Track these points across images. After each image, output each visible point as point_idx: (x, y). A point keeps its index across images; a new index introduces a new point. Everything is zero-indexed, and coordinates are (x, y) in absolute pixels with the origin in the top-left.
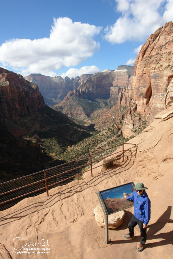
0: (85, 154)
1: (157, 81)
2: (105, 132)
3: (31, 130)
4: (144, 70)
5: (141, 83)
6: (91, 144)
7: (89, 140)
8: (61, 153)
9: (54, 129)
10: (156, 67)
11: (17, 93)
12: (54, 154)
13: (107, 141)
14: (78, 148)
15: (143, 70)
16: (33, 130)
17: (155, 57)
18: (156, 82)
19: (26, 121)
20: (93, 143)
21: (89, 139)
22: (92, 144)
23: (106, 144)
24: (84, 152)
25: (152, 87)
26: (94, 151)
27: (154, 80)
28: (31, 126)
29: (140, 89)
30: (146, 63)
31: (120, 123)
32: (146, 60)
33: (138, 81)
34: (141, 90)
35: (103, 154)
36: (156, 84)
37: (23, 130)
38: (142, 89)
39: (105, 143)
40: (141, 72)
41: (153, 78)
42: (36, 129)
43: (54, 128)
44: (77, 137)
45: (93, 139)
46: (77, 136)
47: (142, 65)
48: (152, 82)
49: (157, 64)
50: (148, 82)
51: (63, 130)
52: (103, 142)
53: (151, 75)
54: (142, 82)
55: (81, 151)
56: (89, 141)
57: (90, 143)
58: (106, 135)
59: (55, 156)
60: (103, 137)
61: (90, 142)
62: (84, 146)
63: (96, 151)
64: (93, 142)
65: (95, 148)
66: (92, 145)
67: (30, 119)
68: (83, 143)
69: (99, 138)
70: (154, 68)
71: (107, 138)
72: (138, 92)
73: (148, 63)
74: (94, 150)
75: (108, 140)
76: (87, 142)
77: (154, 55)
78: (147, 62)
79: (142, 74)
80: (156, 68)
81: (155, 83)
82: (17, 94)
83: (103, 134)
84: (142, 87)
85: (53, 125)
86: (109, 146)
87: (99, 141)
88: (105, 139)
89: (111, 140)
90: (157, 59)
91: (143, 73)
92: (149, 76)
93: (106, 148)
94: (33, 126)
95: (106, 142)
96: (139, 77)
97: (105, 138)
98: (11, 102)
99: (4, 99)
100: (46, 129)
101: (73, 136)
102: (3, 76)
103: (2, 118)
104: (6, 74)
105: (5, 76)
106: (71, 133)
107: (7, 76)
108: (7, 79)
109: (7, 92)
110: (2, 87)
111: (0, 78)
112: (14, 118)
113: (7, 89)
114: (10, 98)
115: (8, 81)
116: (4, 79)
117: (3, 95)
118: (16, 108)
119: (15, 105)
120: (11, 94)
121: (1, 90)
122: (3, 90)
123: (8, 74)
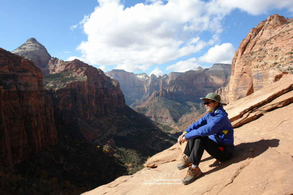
1: (260, 82)
3: (106, 133)
4: (244, 69)
5: (241, 84)
9: (134, 134)
10: (259, 65)
11: (95, 89)
15: (243, 68)
16: (108, 134)
17: (258, 53)
18: (259, 83)
19: (101, 122)
25: (254, 89)
27: (256, 80)
29: (238, 90)
30: (247, 60)
32: (246, 57)
33: (236, 81)
34: (240, 92)
36: (259, 85)
37: (97, 132)
38: (241, 91)
40: (240, 71)
41: (255, 78)
42: (112, 132)
43: (133, 133)
44: (160, 146)
46: (160, 144)
47: (241, 63)
48: (253, 83)
49: (260, 61)
50: (249, 82)
51: (144, 135)
53: (253, 74)
54: (241, 83)
67: (106, 120)
70: (256, 67)
72: (236, 94)
73: (249, 61)
77: (256, 51)
78: (247, 59)
79: (242, 74)
80: (259, 66)
81: (258, 84)
82: (95, 91)
84: (241, 88)
85: (133, 129)
90: (259, 55)
91: (243, 71)
92: (250, 76)
94: (109, 128)
96: (237, 77)
98: (87, 100)
99: (80, 96)
100: (124, 133)
101: (155, 145)
102: (82, 70)
103: (75, 117)
104: (85, 69)
105: (84, 70)
106: (153, 140)
107: (87, 70)
108: (86, 73)
109: (84, 88)
110: (79, 82)
111: (78, 73)
112: (89, 117)
113: (84, 85)
114: (87, 95)
115: (86, 76)
116: (83, 74)
117: (79, 90)
118: (92, 107)
119: (91, 103)
120: (88, 90)
121: (78, 85)
122: (80, 85)
123: (87, 69)
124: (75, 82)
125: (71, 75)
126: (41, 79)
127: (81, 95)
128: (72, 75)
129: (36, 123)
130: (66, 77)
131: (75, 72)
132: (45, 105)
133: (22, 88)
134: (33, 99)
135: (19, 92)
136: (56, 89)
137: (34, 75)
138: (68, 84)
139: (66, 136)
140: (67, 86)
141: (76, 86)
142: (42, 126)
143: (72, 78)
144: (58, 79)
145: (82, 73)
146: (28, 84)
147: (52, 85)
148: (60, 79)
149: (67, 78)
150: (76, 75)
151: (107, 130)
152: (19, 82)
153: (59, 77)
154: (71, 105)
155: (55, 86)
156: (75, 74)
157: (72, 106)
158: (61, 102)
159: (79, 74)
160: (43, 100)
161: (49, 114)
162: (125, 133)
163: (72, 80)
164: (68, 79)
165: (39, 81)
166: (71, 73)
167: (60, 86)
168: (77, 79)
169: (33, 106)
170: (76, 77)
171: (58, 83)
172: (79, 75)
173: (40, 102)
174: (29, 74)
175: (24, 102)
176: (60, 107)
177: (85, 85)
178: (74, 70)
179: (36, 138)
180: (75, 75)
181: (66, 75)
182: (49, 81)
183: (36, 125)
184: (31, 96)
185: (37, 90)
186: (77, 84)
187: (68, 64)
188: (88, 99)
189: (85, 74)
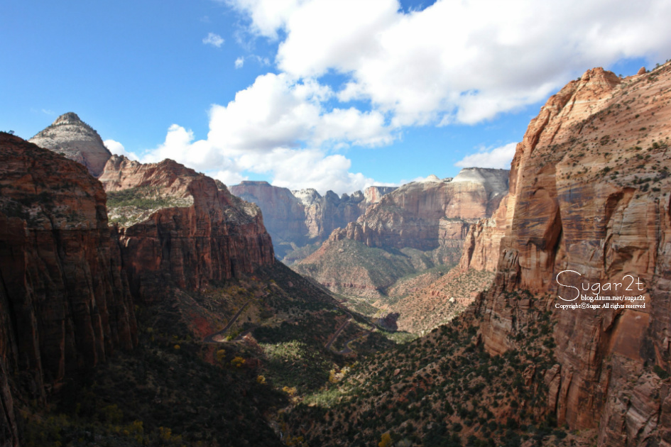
0: (380, 394)
1: (576, 207)
2: (434, 338)
3: (238, 321)
4: (539, 180)
5: (532, 212)
6: (395, 368)
7: (390, 358)
8: (311, 388)
9: (297, 323)
10: (571, 173)
11: (210, 225)
12: (294, 390)
13: (440, 361)
14: (359, 376)
15: (536, 179)
16: (241, 323)
17: (566, 148)
18: (573, 209)
19: (225, 296)
20: (402, 366)
21: (390, 354)
22: (399, 367)
23: (438, 371)
24: (377, 388)
25: (563, 222)
26: (404, 388)
27: (567, 204)
28: (237, 312)
29: (529, 225)
30: (544, 163)
31: (475, 313)
32: (542, 156)
33: (522, 206)
34: (531, 229)
35: (431, 397)
36: (574, 214)
37: (218, 320)
38: (533, 226)
39: (436, 366)
40: (531, 185)
41: (565, 201)
42: (250, 319)
43: (296, 320)
44: (355, 347)
45: (400, 355)
46: (353, 344)
47: (533, 168)
48: (561, 209)
49: (574, 165)
50: (550, 209)
51: (319, 325)
52: (429, 365)
53: (560, 192)
54: (534, 209)
55: (368, 384)
56: (391, 360)
57: (393, 365)
58: (437, 345)
59: (295, 395)
60: (429, 350)
61: (393, 362)
62: (376, 372)
63: (411, 386)
64: (402, 361)
65: (407, 379)
66: (398, 370)
67: (235, 292)
68: (374, 364)
69: (417, 351)
70: (565, 176)
71: (438, 354)
72: (522, 234)
73: (549, 164)
74: (404, 384)
75: (443, 358)
76: (384, 360)
77: (563, 144)
78: (545, 159)
79: (534, 190)
80: (573, 174)
81: (571, 212)
82: (210, 229)
83: (429, 342)
84: (533, 221)
85: (294, 312)
86: (447, 376)
87: (419, 362)
88: (435, 356)
89: (450, 360)
90: (571, 153)
91: (536, 186)
92: (552, 195)
93: (438, 380)
94: (242, 310)
95: (436, 363)
96: (524, 197)
97: (435, 353)
98: (194, 248)
99: (179, 240)
100: (274, 320)
101: (343, 345)
102: (182, 182)
103: (168, 287)
104: (188, 180)
105: (187, 184)
106: (339, 334)
107: (192, 183)
108: (191, 190)
109: (188, 222)
110: (176, 209)
111: (174, 189)
112: (198, 287)
113: (187, 215)
114: (194, 238)
115: (191, 198)
116: (184, 191)
117: (177, 228)
118: (204, 263)
119: (202, 255)
120: (195, 228)
121: (174, 217)
122: (177, 216)
123: (193, 181)
124: (169, 209)
125: (158, 194)
126: (102, 204)
127: (181, 238)
128: (160, 194)
129: (93, 300)
130: (148, 198)
131: (166, 187)
132: (112, 260)
133: (63, 224)
134: (86, 248)
135: (56, 232)
136: (128, 224)
137: (88, 196)
138: (154, 214)
139: (150, 329)
140: (152, 217)
141: (171, 218)
142: (106, 307)
143: (161, 202)
144: (130, 202)
145: (183, 189)
146: (77, 215)
147: (117, 217)
148: (135, 202)
149: (149, 200)
150: (170, 193)
151: (239, 313)
152: (58, 211)
153: (130, 199)
154: (158, 261)
155: (124, 220)
156: (167, 192)
157: (161, 263)
158: (138, 254)
159: (177, 192)
160: (107, 248)
161: (121, 280)
162: (278, 322)
163: (162, 205)
164: (151, 204)
165: (98, 208)
166: (158, 189)
167: (134, 218)
168: (172, 203)
169: (87, 263)
170: (169, 198)
171: (130, 211)
172: (176, 194)
173: (102, 253)
174: (78, 192)
175: (68, 254)
176: (134, 264)
177: (190, 216)
178: (165, 184)
179: (93, 334)
180: (167, 194)
181: (147, 194)
182: (110, 208)
183: (94, 305)
184: (83, 240)
185: (95, 227)
186: (172, 214)
187: (151, 170)
188: (196, 246)
189: (189, 192)
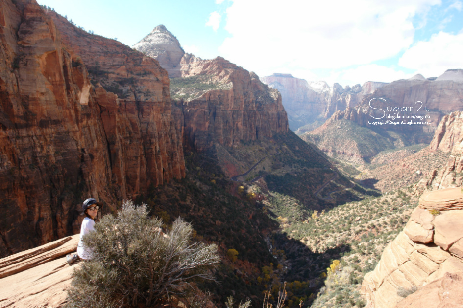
0: (342, 232)
2: (391, 199)
3: (255, 169)
6: (357, 216)
7: (356, 208)
8: (298, 220)
9: (296, 175)
11: (243, 103)
12: (285, 219)
13: (391, 216)
14: (331, 217)
16: (258, 170)
19: (249, 151)
20: (362, 215)
21: (356, 205)
22: (360, 216)
23: (388, 223)
24: (341, 227)
26: (360, 231)
28: (256, 163)
31: (427, 184)
35: (376, 241)
37: (242, 167)
39: (387, 220)
42: (264, 168)
43: (296, 173)
44: (335, 197)
45: (362, 207)
46: (335, 194)
51: (312, 178)
52: (382, 218)
55: (336, 224)
56: (355, 210)
57: (357, 213)
58: (392, 204)
59: (286, 223)
60: (385, 207)
61: (357, 211)
62: (343, 216)
63: (365, 231)
64: (363, 212)
65: (363, 225)
66: (358, 218)
67: (257, 150)
68: (343, 210)
69: (376, 206)
71: (391, 211)
74: (360, 228)
75: (394, 215)
76: (350, 209)
82: (243, 106)
83: (386, 201)
85: (295, 167)
86: (394, 228)
87: (375, 214)
88: (388, 212)
89: (399, 216)
93: (387, 230)
94: (259, 162)
95: (388, 217)
97: (389, 209)
98: (231, 118)
99: (221, 111)
100: (281, 171)
101: (327, 194)
102: (227, 73)
103: (212, 142)
104: (230, 71)
105: (230, 74)
106: (326, 186)
107: (233, 73)
108: (232, 79)
109: (228, 100)
110: (221, 91)
111: (221, 77)
112: (231, 143)
113: (228, 95)
114: (231, 111)
115: (231, 83)
116: (227, 78)
117: (221, 103)
118: (237, 129)
119: (236, 123)
120: (233, 104)
121: (219, 96)
122: (222, 96)
123: (234, 72)
124: (216, 91)
125: (210, 80)
126: (166, 86)
127: (222, 110)
128: (211, 80)
129: (158, 147)
130: (204, 82)
131: (216, 75)
132: (171, 122)
133: (142, 98)
134: (154, 114)
135: (138, 103)
136: (189, 100)
137: (158, 80)
138: (205, 94)
139: (198, 168)
140: (204, 96)
141: (217, 97)
142: (165, 152)
143: (212, 85)
144: (192, 85)
145: (226, 78)
146: (150, 92)
147: (183, 94)
148: (195, 85)
149: (204, 84)
150: (218, 80)
151: (257, 164)
152: (139, 89)
153: (193, 83)
154: (207, 124)
155: (187, 96)
156: (216, 79)
157: (209, 126)
158: (194, 119)
159: (222, 79)
160: (168, 115)
161: (176, 135)
162: (283, 172)
163: (211, 88)
164: (206, 86)
165: (164, 88)
166: (211, 77)
167: (194, 95)
168: (218, 87)
169: (155, 123)
170: (217, 83)
171: (191, 91)
172: (222, 81)
173: (165, 117)
174: (152, 78)
175: (144, 116)
176: (192, 125)
177: (230, 96)
178: (215, 73)
179: (157, 167)
180: (216, 81)
181: (204, 80)
182: (179, 88)
183: (158, 149)
184: (153, 108)
185: (161, 100)
186: (217, 94)
187: (207, 64)
188: (233, 116)
189: (230, 80)
